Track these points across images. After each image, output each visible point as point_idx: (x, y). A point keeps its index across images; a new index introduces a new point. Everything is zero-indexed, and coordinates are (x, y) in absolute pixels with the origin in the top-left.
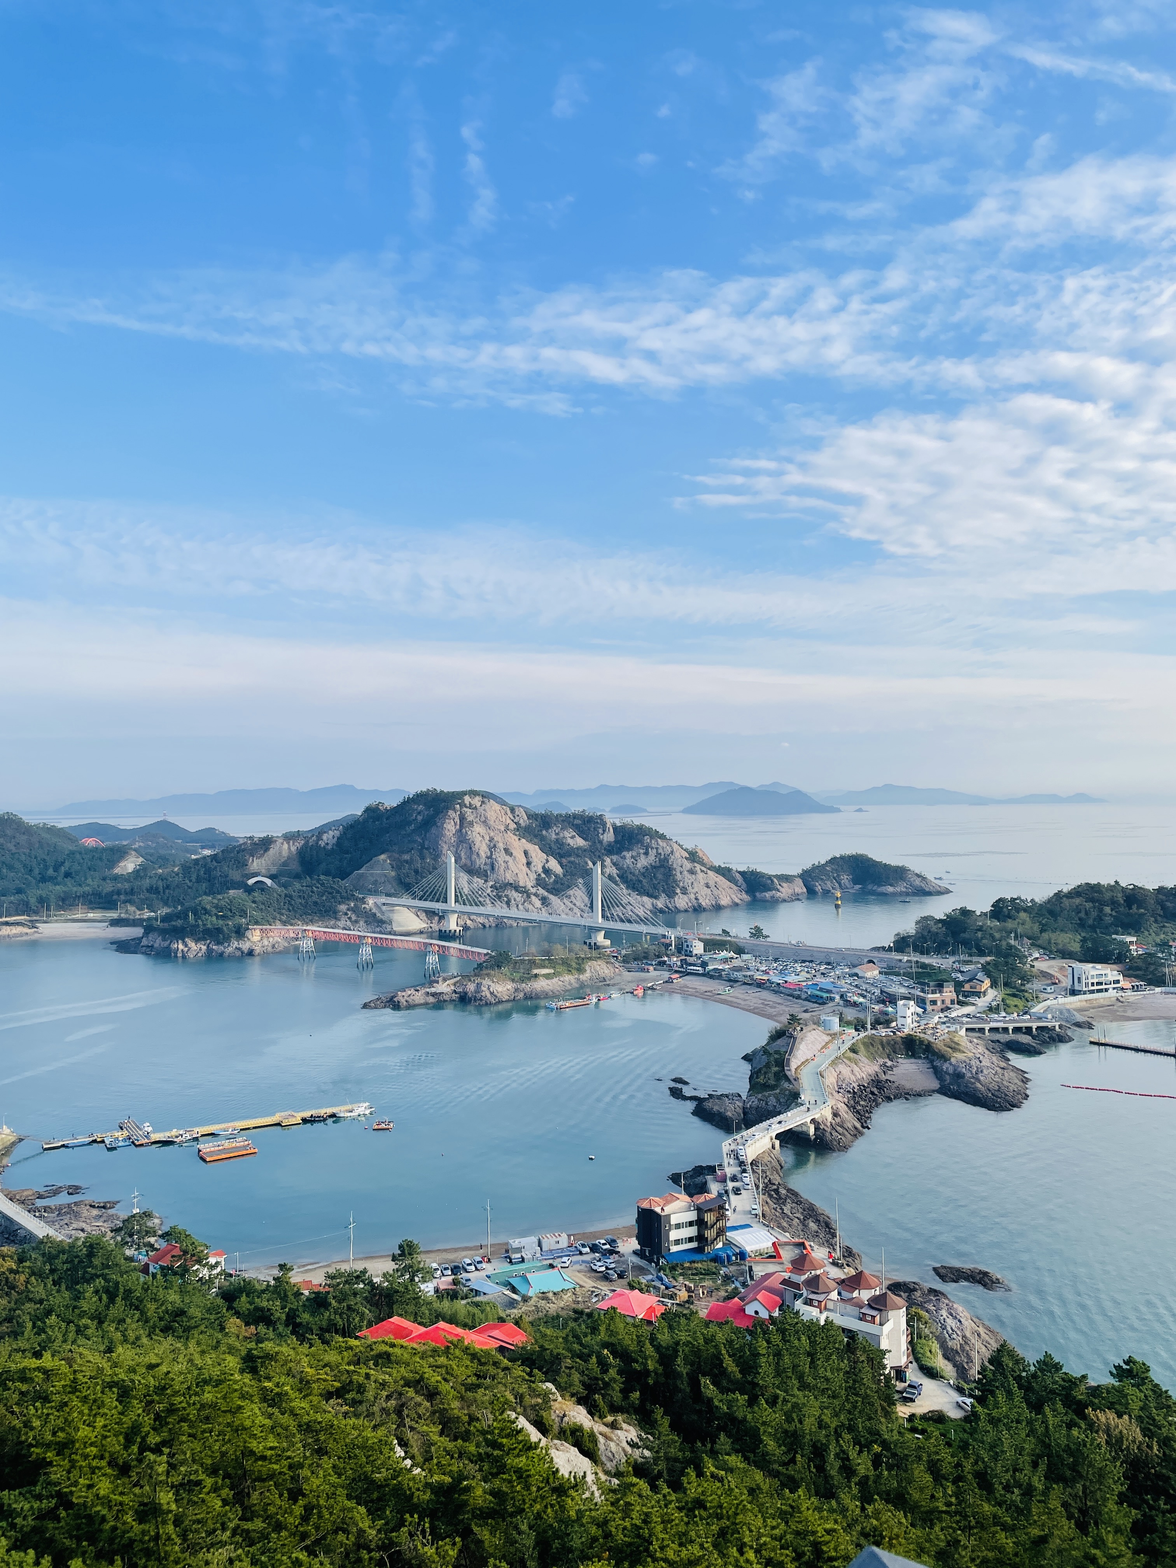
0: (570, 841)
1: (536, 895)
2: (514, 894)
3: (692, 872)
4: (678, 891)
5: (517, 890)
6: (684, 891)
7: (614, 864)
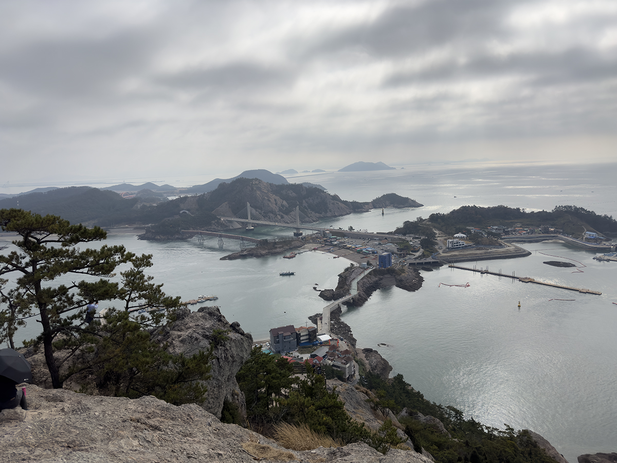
0: (290, 195)
1: (279, 215)
2: (271, 215)
3: (333, 204)
4: (328, 210)
5: (272, 213)
6: (330, 211)
7: (307, 202)
